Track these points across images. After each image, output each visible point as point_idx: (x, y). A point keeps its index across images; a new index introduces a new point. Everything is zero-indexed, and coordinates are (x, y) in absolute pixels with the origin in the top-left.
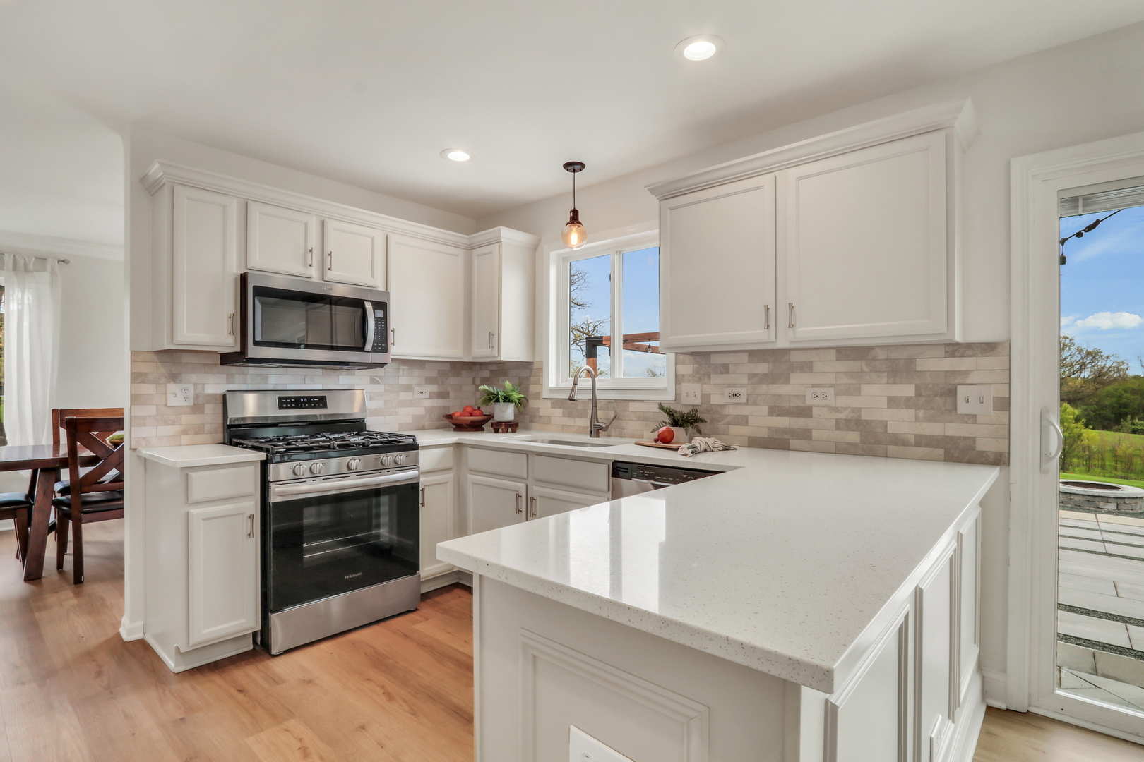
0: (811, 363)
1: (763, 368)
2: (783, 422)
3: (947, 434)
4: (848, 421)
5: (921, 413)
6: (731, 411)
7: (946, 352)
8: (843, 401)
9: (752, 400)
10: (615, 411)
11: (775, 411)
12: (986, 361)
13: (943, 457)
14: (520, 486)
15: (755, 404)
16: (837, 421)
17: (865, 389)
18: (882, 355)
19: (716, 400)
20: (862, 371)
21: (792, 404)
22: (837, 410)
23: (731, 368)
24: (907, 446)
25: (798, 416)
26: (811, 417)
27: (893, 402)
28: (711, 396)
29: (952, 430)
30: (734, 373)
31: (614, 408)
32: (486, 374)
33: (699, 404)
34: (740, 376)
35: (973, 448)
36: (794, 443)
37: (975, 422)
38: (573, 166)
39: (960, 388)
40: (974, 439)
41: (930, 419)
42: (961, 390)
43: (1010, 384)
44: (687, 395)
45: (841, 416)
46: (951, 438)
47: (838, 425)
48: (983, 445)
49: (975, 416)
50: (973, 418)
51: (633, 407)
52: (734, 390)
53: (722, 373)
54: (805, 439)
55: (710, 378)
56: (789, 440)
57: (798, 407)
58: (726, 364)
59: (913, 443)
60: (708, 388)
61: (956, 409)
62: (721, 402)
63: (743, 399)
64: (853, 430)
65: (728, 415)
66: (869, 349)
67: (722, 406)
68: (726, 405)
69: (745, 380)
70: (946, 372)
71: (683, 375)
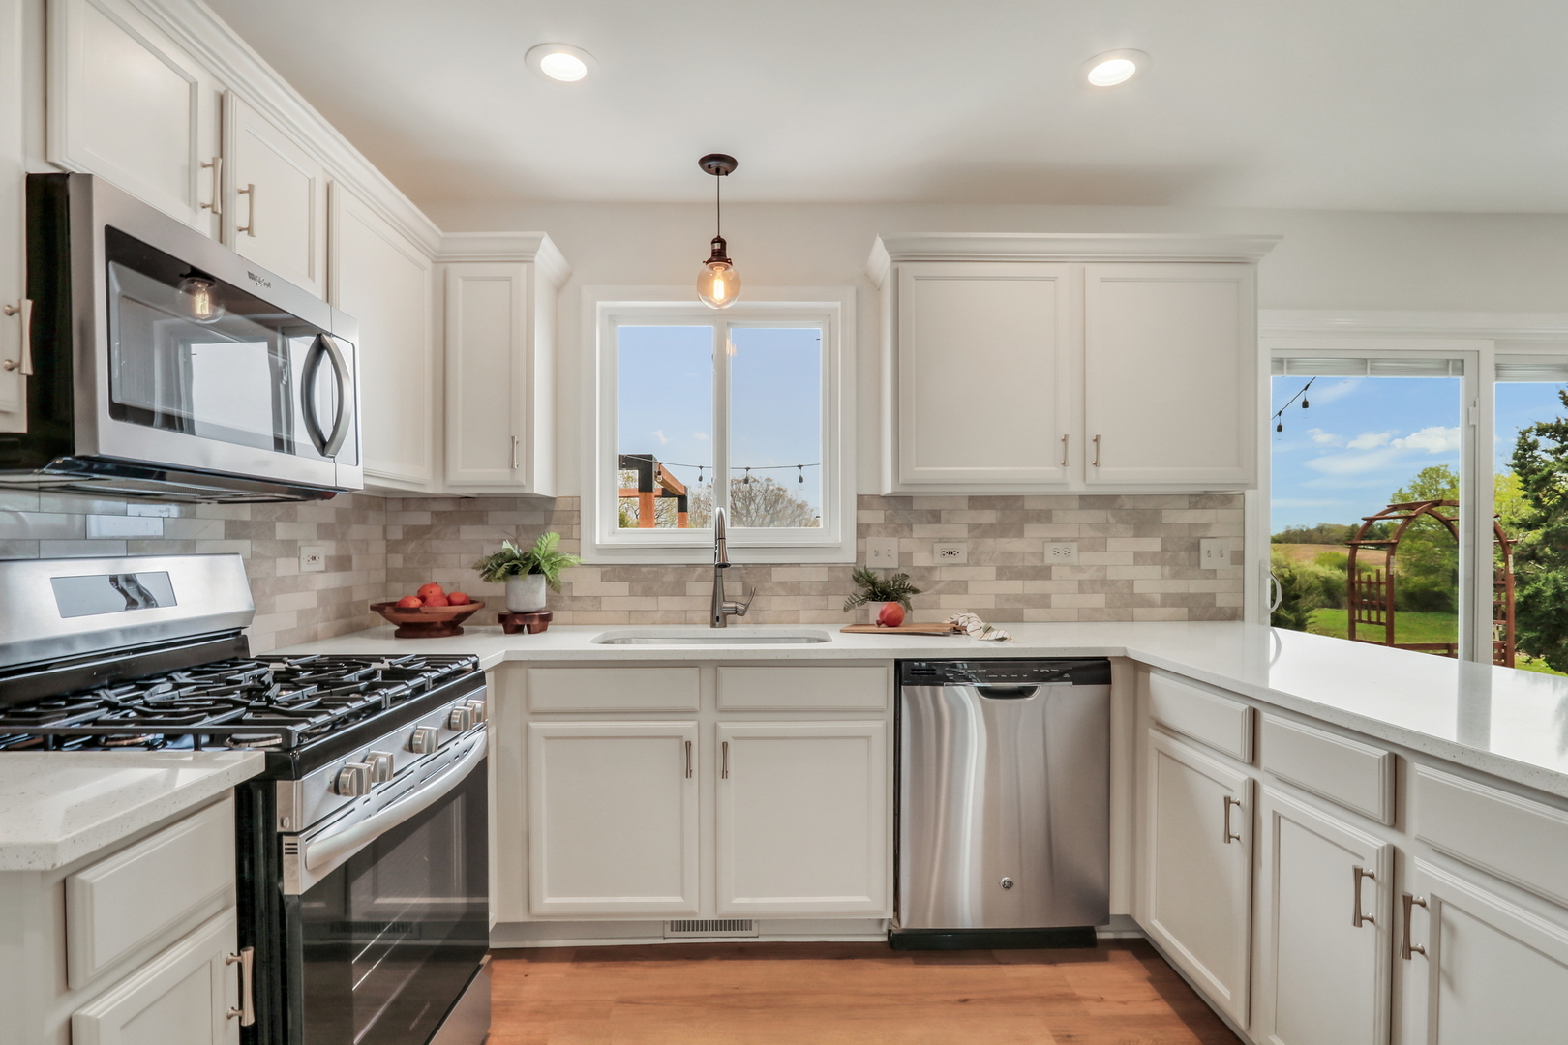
0: (1050, 511)
1: (989, 517)
2: (1015, 587)
3: (1191, 592)
4: (1092, 582)
5: (1167, 570)
6: (944, 576)
7: (1190, 503)
8: (1088, 558)
9: (974, 559)
10: (744, 583)
11: (1002, 573)
12: (1223, 514)
13: (1186, 617)
14: (686, 727)
15: (978, 564)
16: (1081, 583)
17: (1112, 543)
18: (1128, 505)
19: (921, 560)
20: (1108, 522)
21: (1027, 564)
22: (1079, 568)
23: (944, 515)
24: (1153, 607)
25: (1034, 578)
26: (1050, 579)
27: (1139, 558)
28: (914, 554)
29: (1195, 586)
30: (948, 522)
31: (742, 577)
32: (423, 519)
33: (897, 566)
34: (957, 529)
35: (1212, 604)
36: (1028, 612)
37: (1215, 577)
38: (719, 164)
39: (1203, 542)
40: (1213, 596)
41: (1176, 575)
42: (1204, 543)
43: (1244, 537)
44: (877, 553)
45: (1085, 576)
46: (1194, 595)
47: (1082, 588)
48: (1223, 601)
49: (1215, 571)
50: (1212, 573)
51: (777, 575)
52: (948, 547)
53: (930, 523)
54: (1042, 607)
55: (911, 530)
56: (1022, 609)
57: (1034, 567)
58: (936, 511)
59: (1159, 603)
60: (907, 544)
61: (1199, 565)
62: (928, 564)
63: (962, 558)
64: (1098, 593)
65: (940, 581)
66: (1115, 498)
67: (930, 569)
68: (936, 567)
69: (964, 533)
70: (1189, 524)
71: (868, 526)
